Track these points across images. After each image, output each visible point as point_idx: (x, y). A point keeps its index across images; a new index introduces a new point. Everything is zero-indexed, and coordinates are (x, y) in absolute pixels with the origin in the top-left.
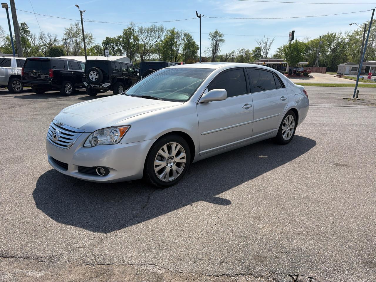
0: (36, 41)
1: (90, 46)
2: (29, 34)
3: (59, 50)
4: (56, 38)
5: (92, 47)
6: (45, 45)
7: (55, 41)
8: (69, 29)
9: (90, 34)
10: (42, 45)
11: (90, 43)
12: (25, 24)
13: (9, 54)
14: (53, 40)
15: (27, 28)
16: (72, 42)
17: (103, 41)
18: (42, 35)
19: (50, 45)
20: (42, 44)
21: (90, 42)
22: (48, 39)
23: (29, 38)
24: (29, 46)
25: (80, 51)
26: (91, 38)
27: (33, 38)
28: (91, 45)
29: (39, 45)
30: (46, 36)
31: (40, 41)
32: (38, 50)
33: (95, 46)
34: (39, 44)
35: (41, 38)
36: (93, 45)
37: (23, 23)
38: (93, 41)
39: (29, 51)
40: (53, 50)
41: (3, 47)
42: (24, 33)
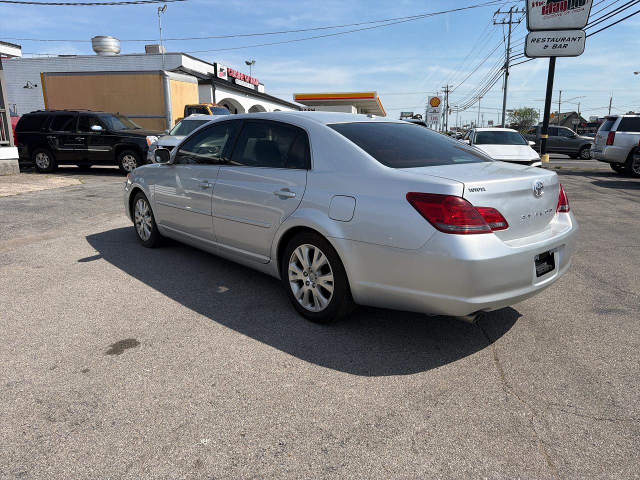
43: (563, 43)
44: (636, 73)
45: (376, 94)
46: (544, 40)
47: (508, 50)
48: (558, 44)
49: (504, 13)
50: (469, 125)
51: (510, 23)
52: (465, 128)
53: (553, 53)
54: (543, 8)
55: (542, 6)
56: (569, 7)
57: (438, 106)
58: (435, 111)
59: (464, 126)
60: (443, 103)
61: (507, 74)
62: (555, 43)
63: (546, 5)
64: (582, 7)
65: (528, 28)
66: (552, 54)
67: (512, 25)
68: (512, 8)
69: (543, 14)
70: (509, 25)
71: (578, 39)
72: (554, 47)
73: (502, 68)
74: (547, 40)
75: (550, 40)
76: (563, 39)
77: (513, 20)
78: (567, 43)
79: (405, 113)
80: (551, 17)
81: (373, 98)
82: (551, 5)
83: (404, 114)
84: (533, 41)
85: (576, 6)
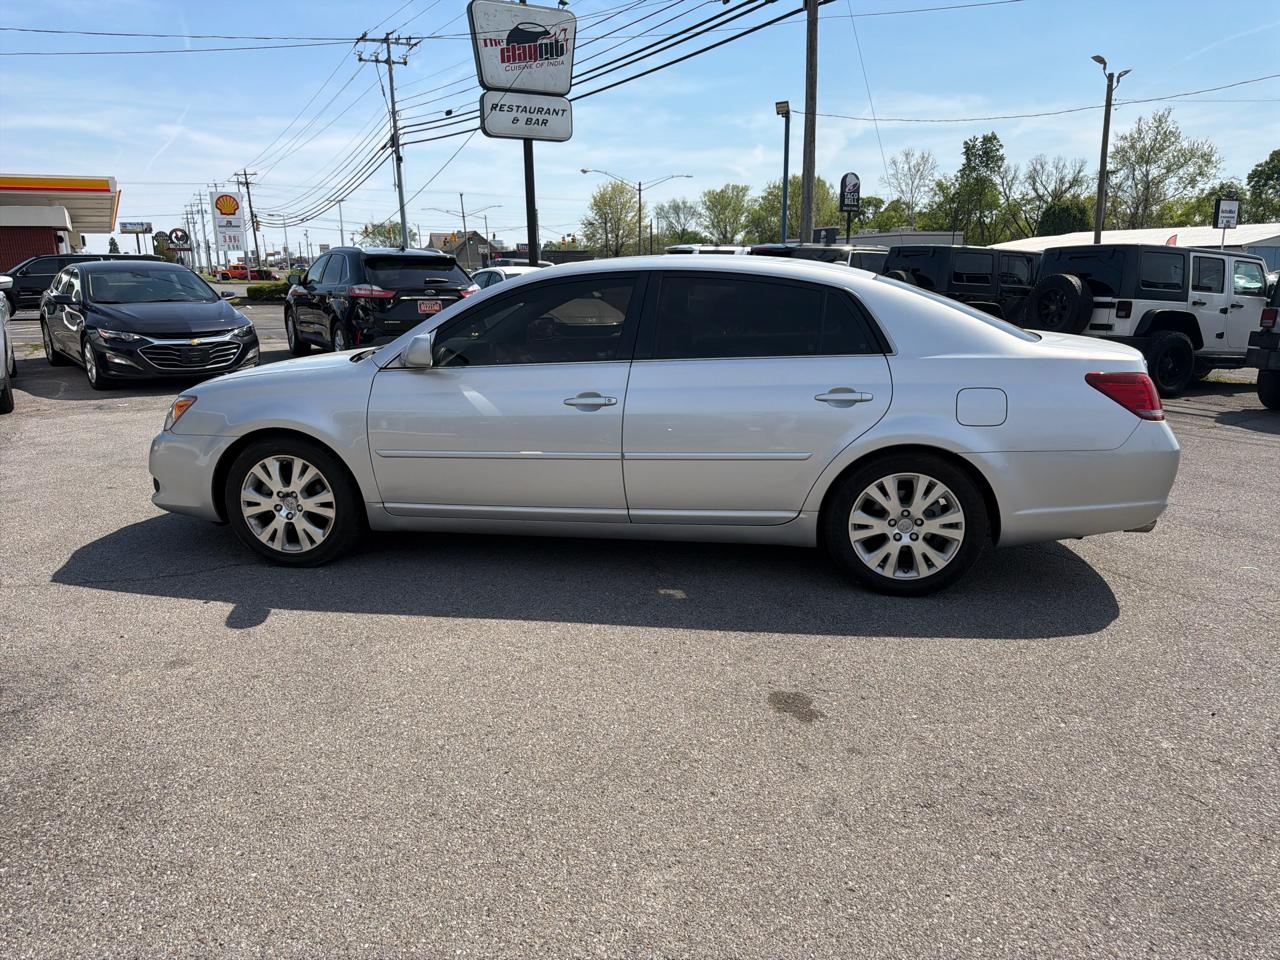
0: (1014, 188)
1: (1197, 189)
2: (999, 168)
3: (1075, 211)
4: (1079, 172)
5: (1206, 192)
6: (1040, 197)
7: (1075, 182)
8: (1128, 135)
9: (1206, 147)
10: (1032, 199)
11: (1199, 178)
12: (995, 138)
13: (934, 230)
14: (1069, 177)
15: (998, 150)
16: (1131, 180)
17: (1257, 166)
18: (1039, 167)
19: (1057, 195)
20: (1033, 194)
21: (1200, 174)
22: (1055, 176)
23: (997, 180)
24: (993, 205)
25: (1155, 209)
26: (1208, 162)
27: (1009, 179)
28: (1200, 185)
29: (1023, 199)
30: (1050, 168)
31: (1027, 185)
32: (1015, 216)
33: (1217, 187)
34: (1021, 196)
35: (1032, 178)
36: (1208, 188)
37: (990, 135)
38: (1214, 171)
39: (988, 221)
40: (1054, 212)
41: (925, 210)
42: (987, 166)
43: (541, 117)
44: (584, 172)
45: (115, 183)
46: (510, 109)
47: (394, 113)
48: (534, 117)
49: (374, 40)
50: (279, 253)
51: (388, 61)
52: (271, 258)
53: (528, 131)
54: (502, 50)
55: (499, 48)
56: (541, 57)
57: (234, 214)
58: (229, 223)
59: (268, 255)
60: (245, 204)
61: (399, 159)
62: (528, 115)
63: (505, 46)
64: (560, 59)
65: (482, 84)
66: (527, 135)
67: (394, 67)
68: (388, 34)
69: (503, 61)
70: (387, 66)
71: (561, 112)
72: (528, 121)
73: (385, 146)
74: (515, 108)
75: (520, 109)
76: (540, 110)
77: (394, 58)
78: (547, 117)
79: (130, 224)
80: (516, 68)
81: (108, 190)
82: (513, 47)
83: (129, 228)
84: (494, 107)
85: (552, 55)
